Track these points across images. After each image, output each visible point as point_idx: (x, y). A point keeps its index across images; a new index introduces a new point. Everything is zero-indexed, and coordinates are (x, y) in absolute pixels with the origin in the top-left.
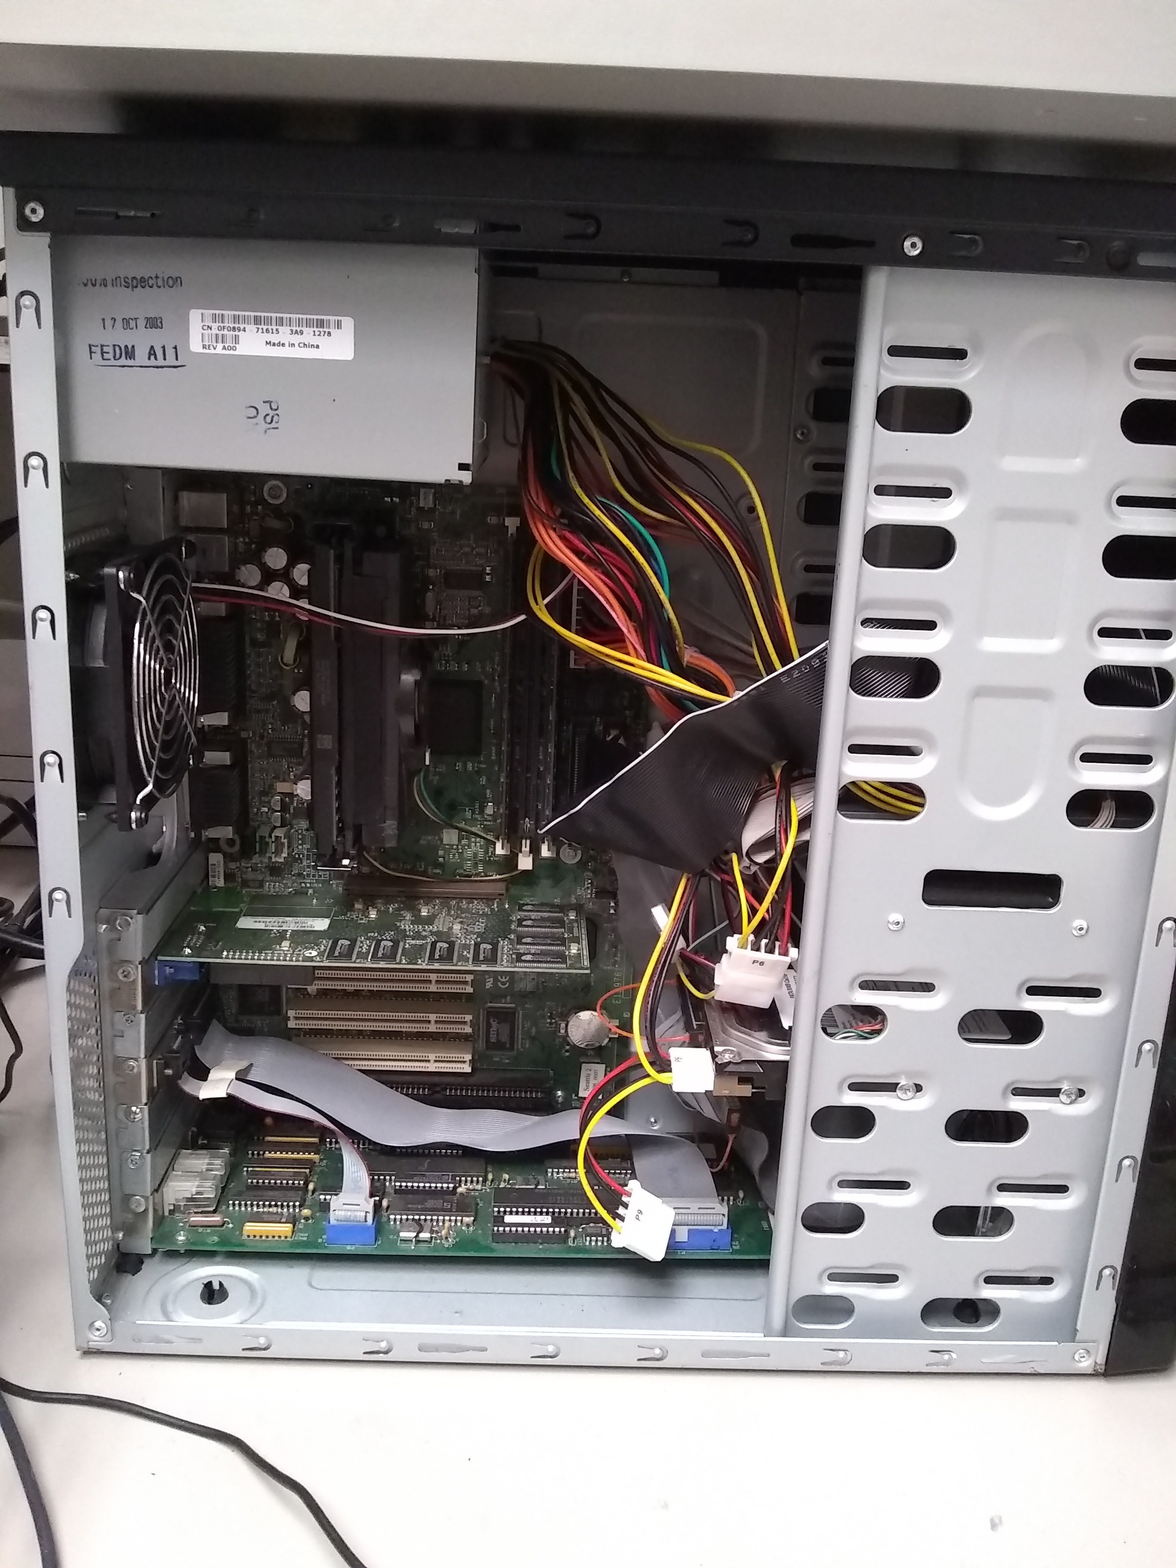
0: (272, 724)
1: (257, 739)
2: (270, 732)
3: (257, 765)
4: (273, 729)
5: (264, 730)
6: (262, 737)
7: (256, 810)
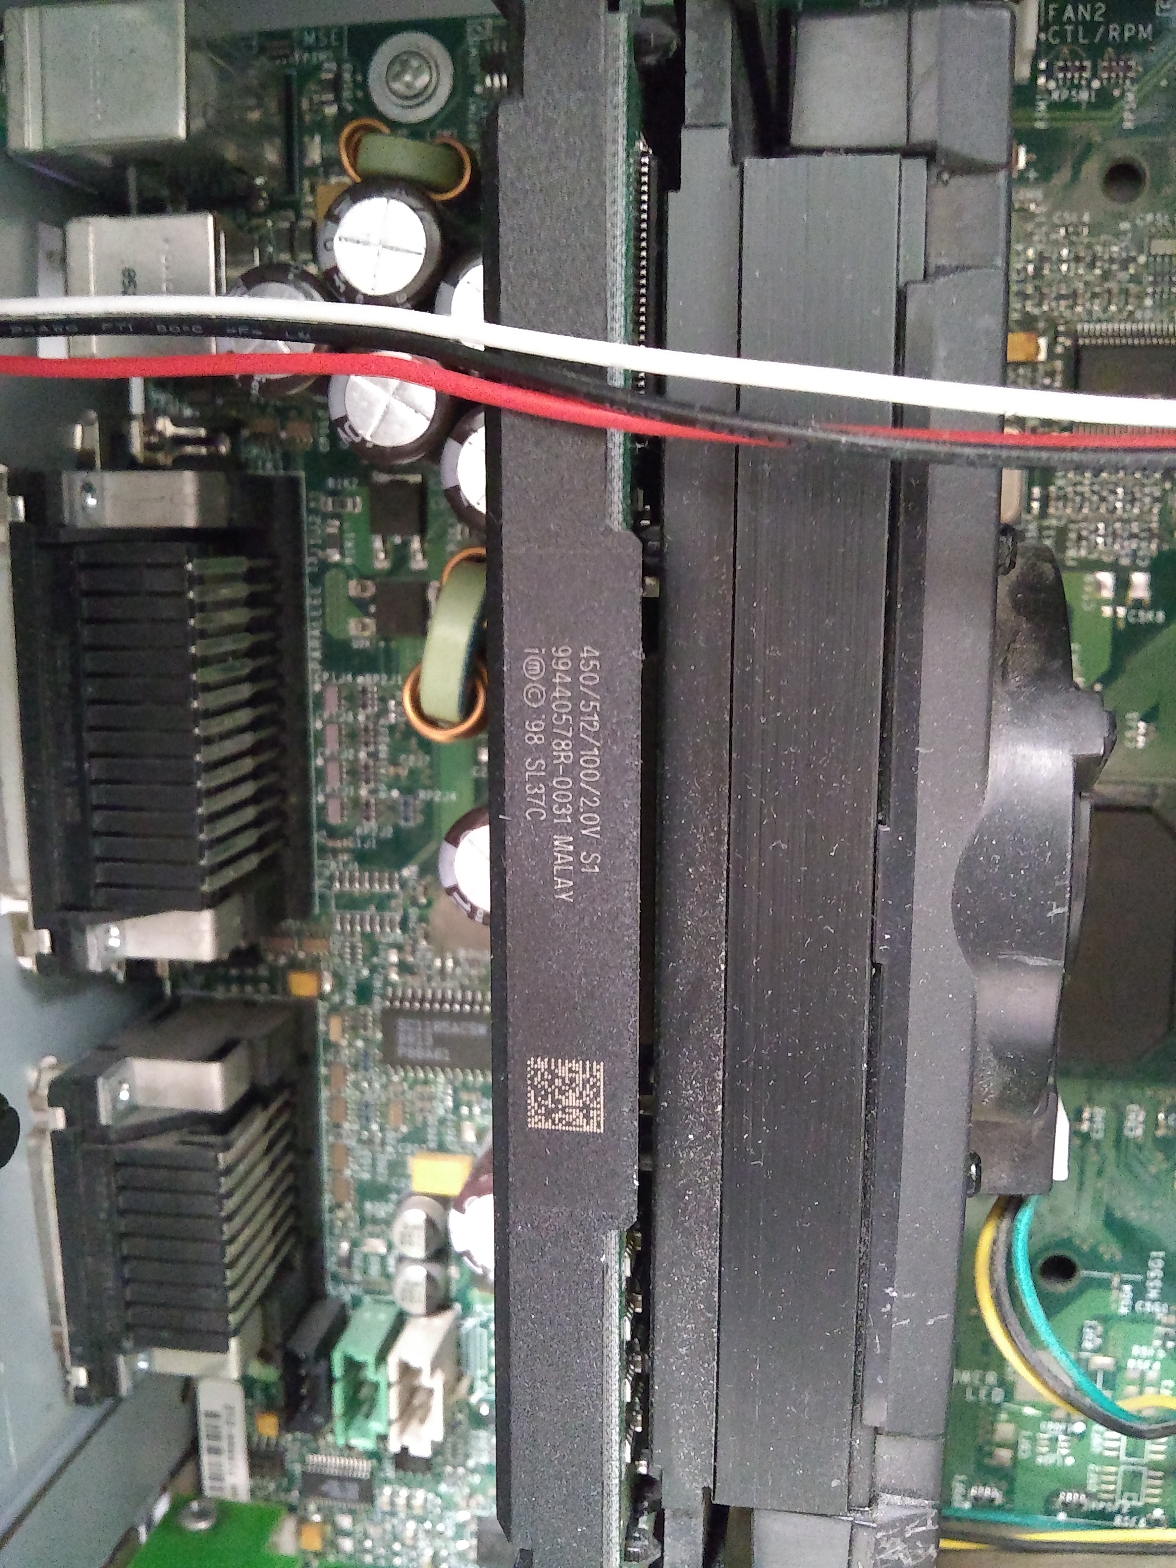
0: (400, 948)
1: (351, 1002)
2: (394, 976)
3: (349, 1093)
4: (404, 968)
5: (373, 970)
6: (364, 993)
7: (345, 1246)
